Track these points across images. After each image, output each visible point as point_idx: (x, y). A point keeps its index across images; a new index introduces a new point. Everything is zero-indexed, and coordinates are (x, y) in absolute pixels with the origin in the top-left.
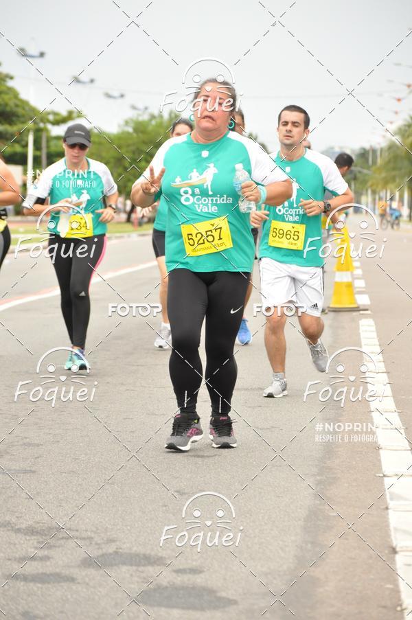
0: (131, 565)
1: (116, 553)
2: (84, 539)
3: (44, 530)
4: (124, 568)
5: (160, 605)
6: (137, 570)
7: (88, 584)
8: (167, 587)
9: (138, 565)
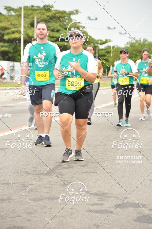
0: (133, 207)
1: (127, 202)
2: (115, 197)
3: (100, 194)
4: (131, 208)
5: (145, 222)
6: (136, 209)
7: (117, 214)
8: (147, 216)
9: (136, 207)
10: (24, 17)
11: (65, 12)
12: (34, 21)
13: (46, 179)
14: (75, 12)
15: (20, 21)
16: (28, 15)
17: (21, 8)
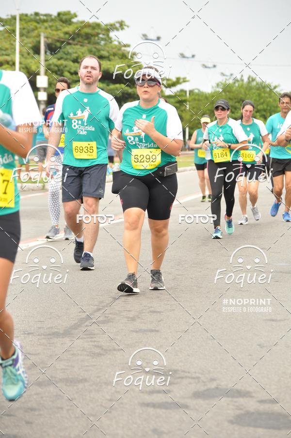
0: (228, 397)
1: (217, 388)
2: (194, 378)
3: (165, 372)
5: (249, 425)
6: (232, 401)
7: (197, 410)
8: (253, 413)
9: (233, 397)
10: (21, 35)
11: (98, 25)
12: (39, 42)
13: (62, 344)
14: (118, 25)
15: (12, 42)
16: (28, 32)
17: (14, 18)
